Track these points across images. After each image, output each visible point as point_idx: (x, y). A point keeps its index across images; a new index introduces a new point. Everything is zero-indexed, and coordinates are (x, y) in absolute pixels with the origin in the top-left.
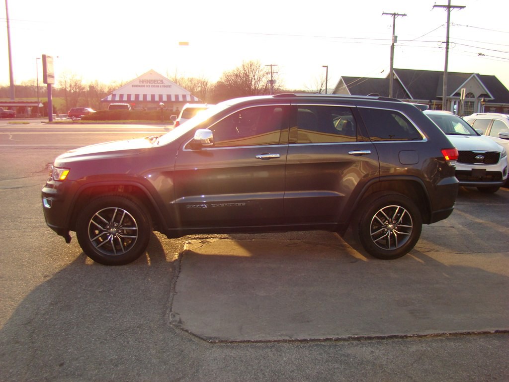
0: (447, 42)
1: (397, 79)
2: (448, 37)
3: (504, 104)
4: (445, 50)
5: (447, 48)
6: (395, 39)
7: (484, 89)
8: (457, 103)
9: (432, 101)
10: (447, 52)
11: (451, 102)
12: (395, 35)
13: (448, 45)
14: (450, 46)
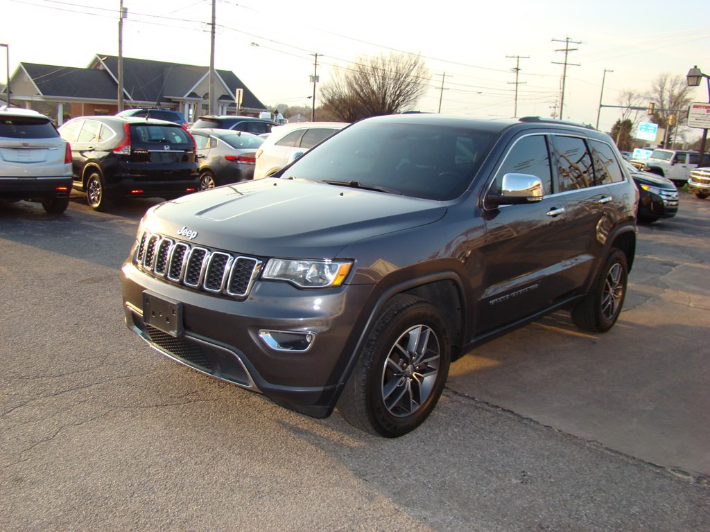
0: (213, 24)
1: (105, 71)
2: (214, 17)
3: (248, 109)
4: (210, 34)
5: (213, 32)
6: (124, 12)
7: (226, 89)
8: (192, 106)
9: (161, 103)
10: (213, 37)
11: (184, 105)
12: (124, 6)
13: (213, 28)
14: (216, 30)
